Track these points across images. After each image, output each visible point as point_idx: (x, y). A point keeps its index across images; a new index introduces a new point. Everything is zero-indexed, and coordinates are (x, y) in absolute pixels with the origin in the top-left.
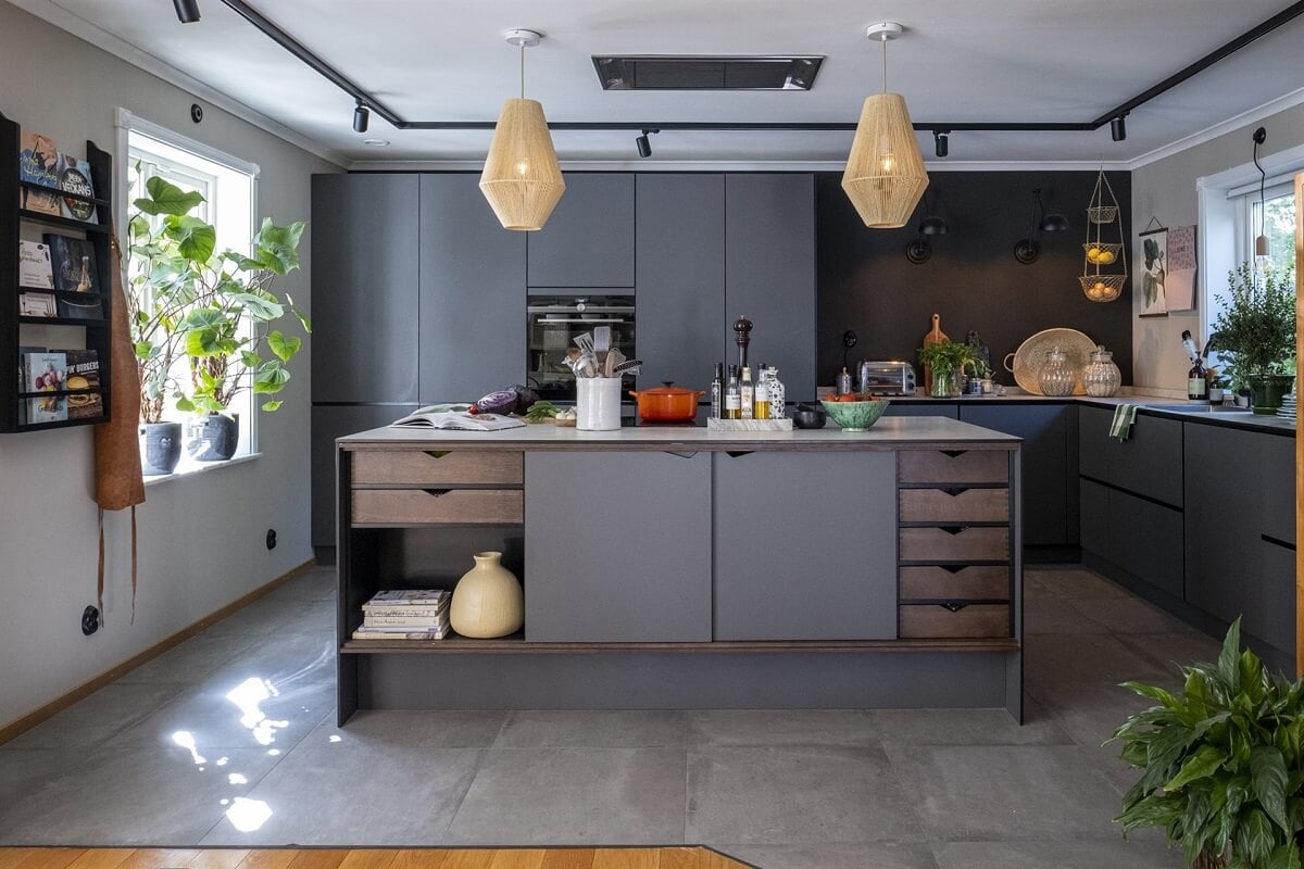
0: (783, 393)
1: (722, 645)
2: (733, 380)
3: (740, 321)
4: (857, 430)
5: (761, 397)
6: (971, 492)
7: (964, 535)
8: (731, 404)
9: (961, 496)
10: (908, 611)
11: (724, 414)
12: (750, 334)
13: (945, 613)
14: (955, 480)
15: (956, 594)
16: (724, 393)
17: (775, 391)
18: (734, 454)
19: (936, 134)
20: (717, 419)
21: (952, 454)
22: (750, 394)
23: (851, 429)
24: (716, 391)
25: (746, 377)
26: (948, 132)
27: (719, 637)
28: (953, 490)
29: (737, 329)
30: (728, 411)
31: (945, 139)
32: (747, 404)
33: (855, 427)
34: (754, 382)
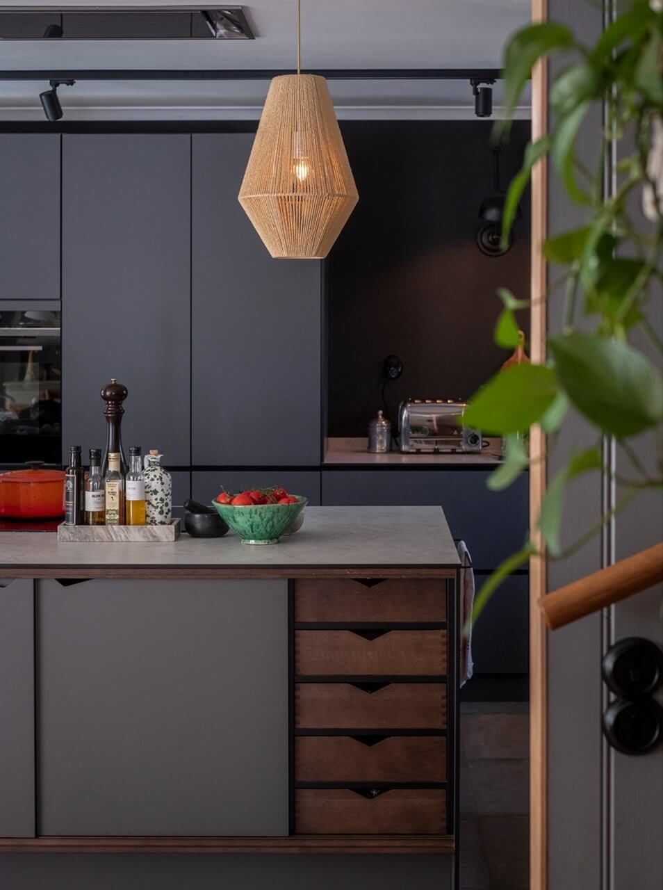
0: (167, 487)
1: (49, 842)
2: (94, 470)
3: (111, 387)
4: (260, 543)
5: (133, 493)
6: (393, 636)
7: (386, 694)
8: (91, 504)
9: (380, 641)
10: (308, 799)
11: (82, 518)
12: (125, 404)
13: (358, 801)
14: (373, 619)
15: (373, 774)
16: (81, 488)
17: (155, 485)
18: (66, 582)
19: (475, 84)
20: (71, 525)
21: (369, 583)
22: (116, 490)
23: (252, 542)
24: (70, 485)
25: (113, 466)
26: (492, 81)
27: (48, 829)
28: (370, 631)
29: (105, 398)
30: (88, 513)
31: (488, 92)
32: (113, 504)
33: (255, 538)
34: (124, 471)
